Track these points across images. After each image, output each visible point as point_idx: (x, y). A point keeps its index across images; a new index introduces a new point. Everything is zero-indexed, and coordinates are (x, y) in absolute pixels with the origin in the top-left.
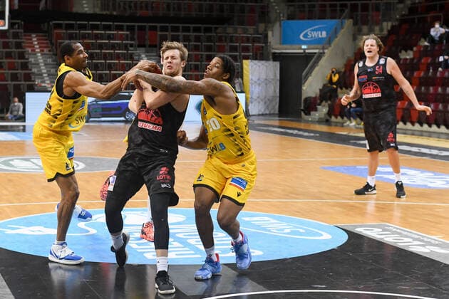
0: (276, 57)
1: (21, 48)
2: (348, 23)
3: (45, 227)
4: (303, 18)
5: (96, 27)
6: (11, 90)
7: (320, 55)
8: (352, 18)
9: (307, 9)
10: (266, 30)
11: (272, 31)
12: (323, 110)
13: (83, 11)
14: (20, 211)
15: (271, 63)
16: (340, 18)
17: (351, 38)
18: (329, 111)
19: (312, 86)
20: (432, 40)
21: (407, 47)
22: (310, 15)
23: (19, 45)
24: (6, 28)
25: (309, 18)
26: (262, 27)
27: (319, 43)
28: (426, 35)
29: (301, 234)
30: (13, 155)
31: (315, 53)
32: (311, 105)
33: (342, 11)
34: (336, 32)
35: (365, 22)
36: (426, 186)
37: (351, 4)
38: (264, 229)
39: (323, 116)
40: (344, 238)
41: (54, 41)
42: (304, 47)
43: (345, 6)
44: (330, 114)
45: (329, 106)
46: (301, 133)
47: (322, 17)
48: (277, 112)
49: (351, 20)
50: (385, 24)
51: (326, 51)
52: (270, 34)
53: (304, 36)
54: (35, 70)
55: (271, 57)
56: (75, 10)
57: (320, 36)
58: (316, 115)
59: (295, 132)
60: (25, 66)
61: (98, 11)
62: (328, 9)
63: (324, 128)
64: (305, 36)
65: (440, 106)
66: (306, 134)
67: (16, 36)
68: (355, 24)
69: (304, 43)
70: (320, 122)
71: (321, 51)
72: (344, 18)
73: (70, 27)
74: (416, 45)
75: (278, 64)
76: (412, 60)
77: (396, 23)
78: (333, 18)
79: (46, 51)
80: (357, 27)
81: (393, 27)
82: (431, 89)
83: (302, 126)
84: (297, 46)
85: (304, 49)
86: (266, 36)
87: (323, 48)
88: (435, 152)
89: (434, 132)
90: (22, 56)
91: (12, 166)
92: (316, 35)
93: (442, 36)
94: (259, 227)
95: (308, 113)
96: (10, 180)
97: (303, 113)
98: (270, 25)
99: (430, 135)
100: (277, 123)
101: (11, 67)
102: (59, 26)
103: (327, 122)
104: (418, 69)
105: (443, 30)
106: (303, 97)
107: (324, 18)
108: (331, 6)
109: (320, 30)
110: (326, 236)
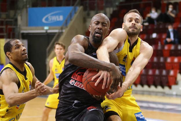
2: (80, 9)
4: (44, 6)
7: (60, 35)
8: (82, 5)
10: (15, 15)
11: (21, 16)
16: (73, 5)
25: (49, 6)
26: (12, 13)
27: (57, 25)
31: (56, 33)
34: (71, 16)
35: (93, 8)
42: (46, 28)
47: (59, 4)
49: (82, 7)
51: (64, 31)
52: (19, 18)
55: (20, 36)
57: (58, 20)
64: (47, 19)
65: (157, 72)
68: (85, 9)
69: (46, 25)
71: (60, 31)
72: (77, 5)
77: (115, 9)
78: (68, 5)
80: (86, 12)
81: (114, 12)
84: (41, 27)
85: (47, 30)
86: (16, 20)
87: (62, 29)
89: (153, 92)
98: (19, 11)
99: (150, 93)
109: (58, 14)
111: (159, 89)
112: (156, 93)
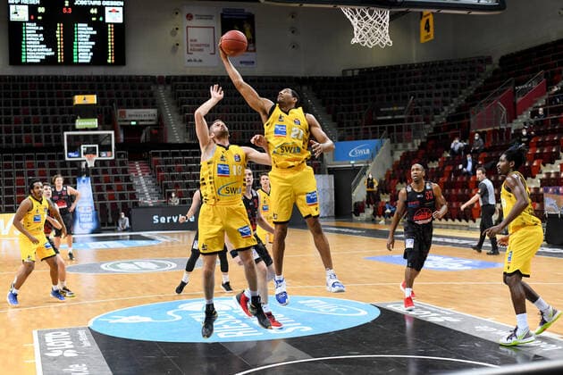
0: (331, 171)
1: (127, 173)
2: (387, 141)
3: (141, 316)
4: (351, 140)
5: (187, 154)
6: (120, 207)
7: (366, 168)
8: (389, 137)
9: (353, 132)
12: (369, 212)
13: (175, 142)
14: (122, 304)
15: (327, 176)
16: (379, 138)
17: (389, 153)
18: (374, 212)
19: (359, 194)
20: (453, 152)
21: (434, 159)
22: (357, 136)
23: (125, 171)
24: (113, 158)
25: (356, 139)
27: (364, 159)
28: (448, 148)
29: (344, 312)
30: (119, 259)
31: (361, 167)
32: (359, 209)
33: (381, 133)
34: (377, 150)
35: (400, 141)
36: (446, 269)
37: (389, 127)
38: (315, 310)
39: (369, 217)
40: (377, 313)
41: (153, 167)
42: (352, 162)
43: (384, 128)
44: (375, 214)
45: (374, 208)
46: (351, 231)
47: (366, 138)
48: (333, 214)
49: (389, 140)
50: (415, 141)
51: (370, 165)
53: (353, 154)
54: (138, 190)
55: (327, 171)
56: (170, 140)
57: (365, 153)
58: (364, 216)
59: (347, 230)
60: (130, 187)
61: (187, 141)
62: (370, 131)
63: (370, 226)
66: (355, 231)
67: (122, 163)
68: (392, 142)
69: (352, 159)
70: (367, 221)
71: (366, 165)
72: (383, 138)
73: (164, 155)
74: (440, 157)
75: (332, 177)
76: (437, 168)
77: (424, 140)
78: (375, 138)
79: (147, 174)
80: (393, 145)
81: (422, 143)
82: (453, 191)
83: (353, 225)
84: (347, 162)
85: (353, 164)
87: (368, 163)
88: (456, 241)
89: (457, 225)
90: (127, 179)
91: (118, 268)
92: (361, 152)
93: (460, 149)
94: (310, 308)
95: (357, 215)
96: (116, 280)
97: (354, 215)
99: (454, 227)
100: (333, 224)
101: (120, 188)
102: (157, 154)
103: (373, 221)
104: (443, 176)
105: (461, 145)
106: (353, 202)
107: (367, 139)
108: (372, 128)
109: (365, 148)
110: (363, 313)
111: (464, 222)
112: (461, 228)
